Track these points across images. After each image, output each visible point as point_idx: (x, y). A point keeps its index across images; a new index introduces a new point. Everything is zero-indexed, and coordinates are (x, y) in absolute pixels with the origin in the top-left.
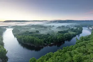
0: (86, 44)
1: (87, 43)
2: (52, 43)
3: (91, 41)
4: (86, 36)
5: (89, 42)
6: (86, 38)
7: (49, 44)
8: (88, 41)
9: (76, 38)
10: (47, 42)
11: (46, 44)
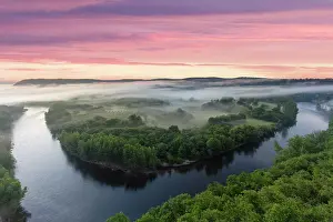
0: (313, 164)
2: (187, 162)
4: (312, 136)
7: (175, 165)
9: (276, 144)
10: (169, 156)
11: (165, 164)
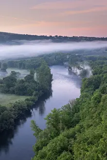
1: (73, 136)
3: (84, 123)
5: (79, 131)
6: (67, 117)
8: (77, 127)
